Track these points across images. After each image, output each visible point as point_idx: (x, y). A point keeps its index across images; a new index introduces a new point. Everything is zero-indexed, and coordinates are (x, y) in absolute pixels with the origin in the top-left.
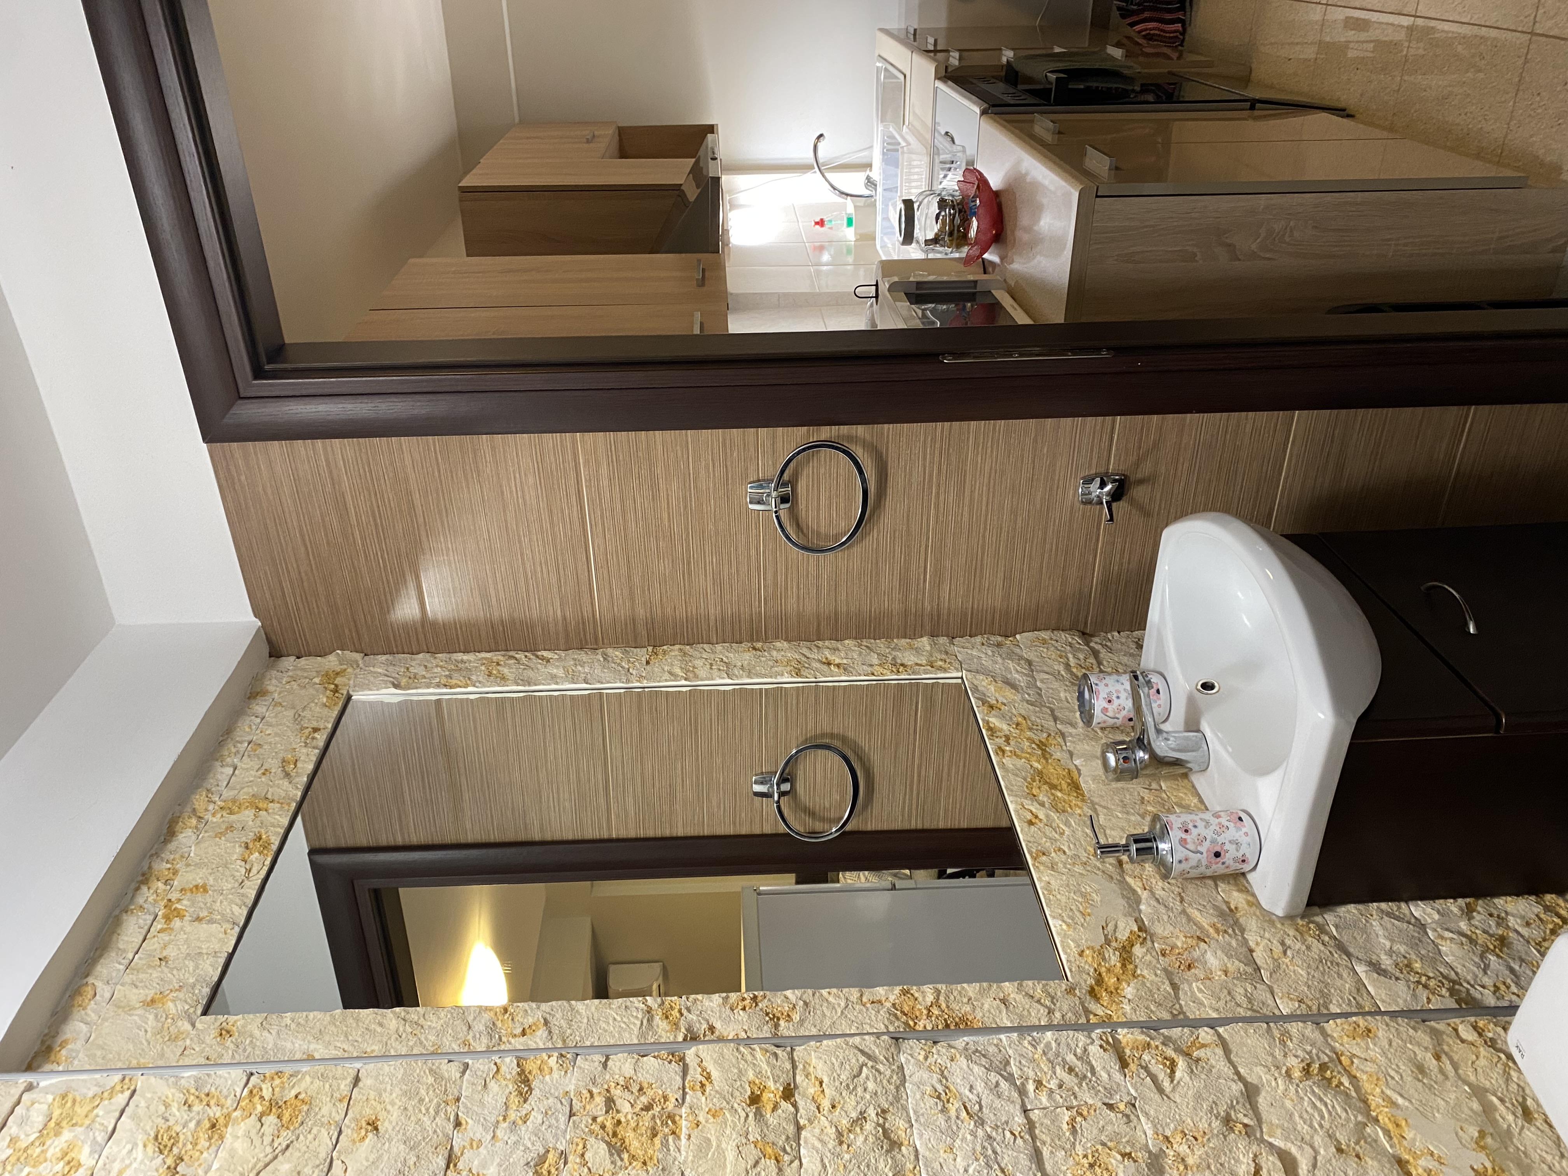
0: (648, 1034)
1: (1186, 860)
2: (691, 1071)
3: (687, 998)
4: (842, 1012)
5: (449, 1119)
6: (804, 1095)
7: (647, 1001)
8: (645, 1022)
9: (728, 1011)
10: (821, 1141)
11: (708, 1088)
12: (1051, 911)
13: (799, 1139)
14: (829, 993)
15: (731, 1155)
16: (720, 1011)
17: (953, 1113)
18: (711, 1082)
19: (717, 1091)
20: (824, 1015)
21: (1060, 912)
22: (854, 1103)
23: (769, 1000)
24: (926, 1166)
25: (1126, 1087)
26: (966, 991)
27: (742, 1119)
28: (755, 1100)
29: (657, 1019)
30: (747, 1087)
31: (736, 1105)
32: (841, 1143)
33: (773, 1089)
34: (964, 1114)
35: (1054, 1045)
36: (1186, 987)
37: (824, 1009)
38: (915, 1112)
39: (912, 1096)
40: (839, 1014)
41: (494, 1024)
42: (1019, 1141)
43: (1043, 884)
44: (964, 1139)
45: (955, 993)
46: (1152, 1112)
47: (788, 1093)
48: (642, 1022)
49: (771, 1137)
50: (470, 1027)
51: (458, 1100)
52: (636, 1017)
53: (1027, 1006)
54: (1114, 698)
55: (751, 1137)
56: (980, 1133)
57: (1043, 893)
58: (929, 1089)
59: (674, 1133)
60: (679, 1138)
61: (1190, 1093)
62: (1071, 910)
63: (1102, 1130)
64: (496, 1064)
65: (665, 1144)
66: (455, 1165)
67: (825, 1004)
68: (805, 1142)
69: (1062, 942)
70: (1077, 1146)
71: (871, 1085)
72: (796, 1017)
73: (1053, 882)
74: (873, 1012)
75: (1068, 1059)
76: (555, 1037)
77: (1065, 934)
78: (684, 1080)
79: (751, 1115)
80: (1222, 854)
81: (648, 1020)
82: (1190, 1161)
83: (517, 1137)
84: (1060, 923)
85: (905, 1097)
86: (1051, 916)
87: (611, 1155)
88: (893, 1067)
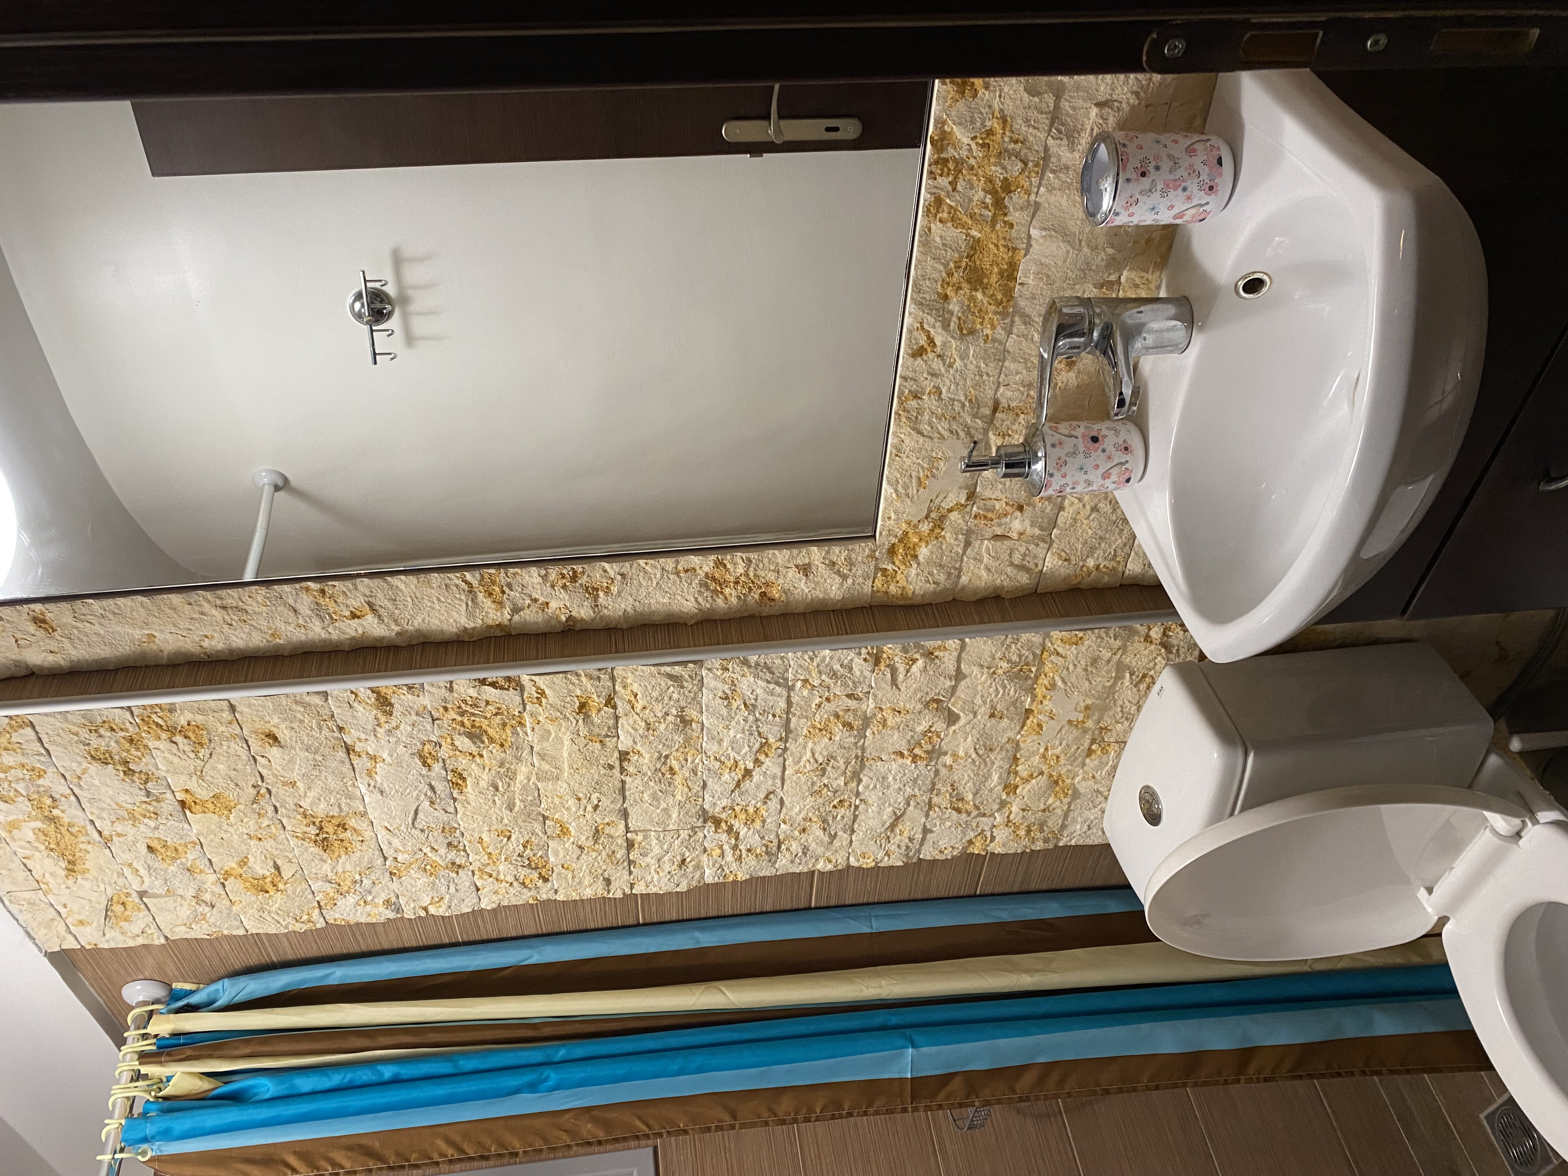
0: (475, 612)
1: (1060, 444)
2: (527, 688)
3: (506, 574)
4: (658, 583)
5: (333, 731)
6: (621, 698)
7: (465, 576)
8: (470, 603)
9: (549, 589)
10: (633, 728)
11: (544, 700)
12: (889, 472)
13: (617, 727)
14: (646, 564)
15: (567, 743)
16: (541, 589)
17: (735, 706)
18: (546, 697)
19: (551, 705)
20: (640, 585)
21: (899, 476)
22: (660, 708)
23: (588, 576)
24: (708, 734)
25: (870, 680)
26: (776, 558)
27: (574, 724)
28: (583, 706)
29: (481, 596)
30: (576, 699)
31: (568, 714)
32: (648, 729)
33: (597, 701)
34: (742, 707)
35: (828, 659)
36: (977, 544)
37: (641, 579)
38: (706, 706)
39: (706, 697)
40: (654, 585)
41: (317, 604)
42: (777, 719)
43: (895, 441)
44: (738, 723)
45: (766, 561)
46: (880, 696)
47: (610, 702)
48: (467, 604)
49: (597, 731)
50: (295, 611)
51: (333, 716)
52: (461, 599)
53: (826, 576)
54: (1151, 168)
55: (581, 733)
56: (751, 718)
57: (891, 452)
58: (720, 694)
59: (520, 723)
60: (525, 726)
61: (914, 686)
62: (911, 476)
63: (837, 706)
64: (352, 692)
65: (515, 733)
66: (353, 750)
67: (642, 574)
68: (622, 727)
69: (885, 508)
70: (817, 715)
71: (675, 696)
72: (614, 589)
73: (907, 441)
74: (686, 585)
75: (835, 667)
76: (386, 620)
77: (892, 502)
78: (522, 696)
79: (581, 721)
80: (1100, 439)
81: (472, 600)
82: (889, 723)
83: (395, 739)
84: (892, 491)
85: (700, 696)
86: (887, 478)
87: (474, 743)
88: (695, 682)
